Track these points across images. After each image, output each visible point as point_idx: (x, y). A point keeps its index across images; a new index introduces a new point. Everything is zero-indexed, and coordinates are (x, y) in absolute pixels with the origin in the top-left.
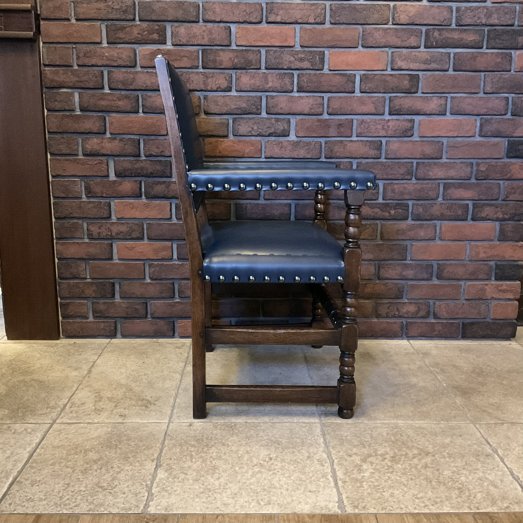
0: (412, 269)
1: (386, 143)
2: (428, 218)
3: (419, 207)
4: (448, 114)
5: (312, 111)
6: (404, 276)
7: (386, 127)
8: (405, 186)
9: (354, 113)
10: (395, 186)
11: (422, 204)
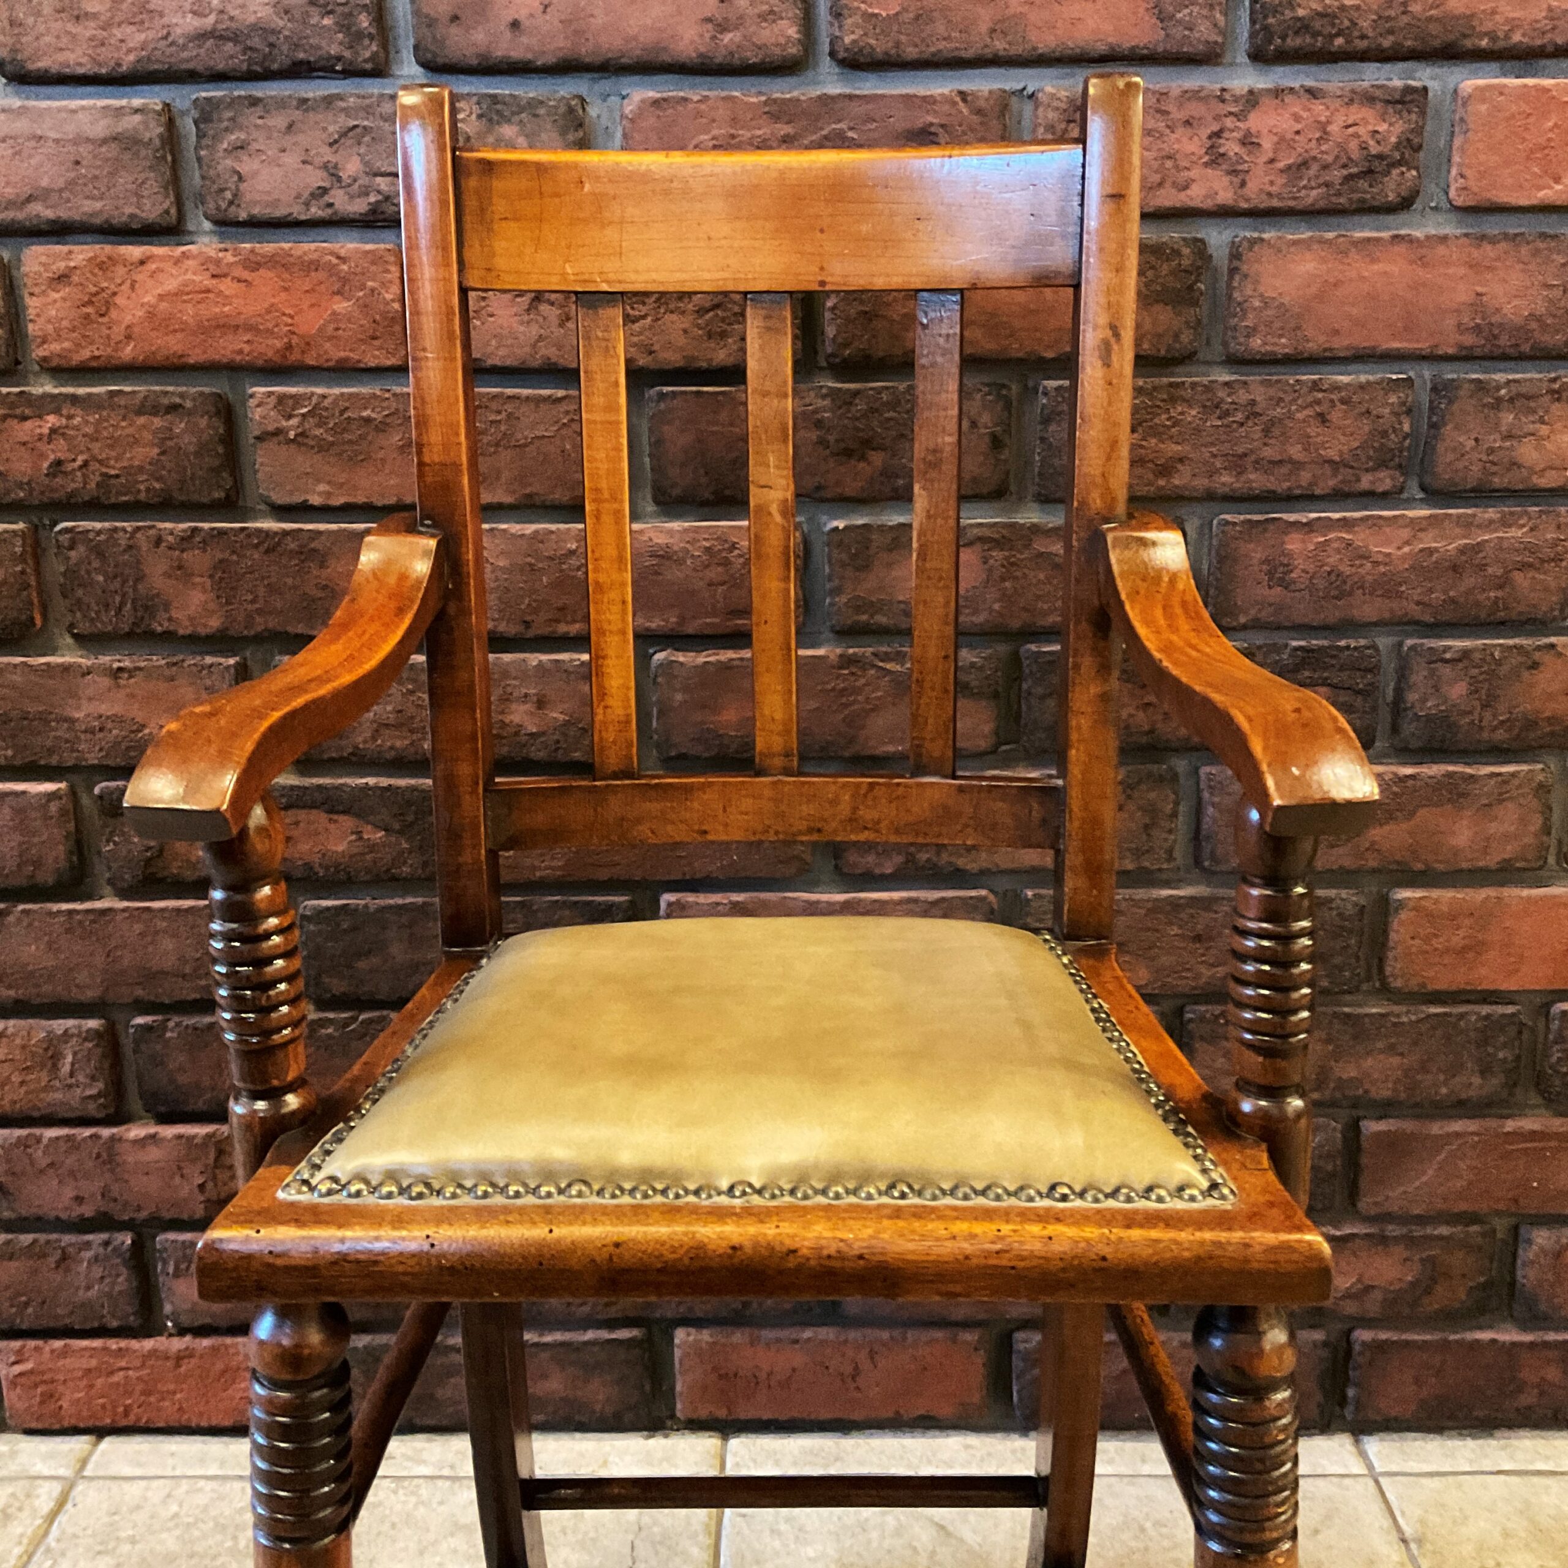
0: (1391, 1049)
1: (1235, 255)
2: (1500, 735)
3: (1446, 671)
5: (727, 38)
6: (1341, 1084)
7: (1231, 147)
8: (1360, 537)
9: (1016, 50)
10: (1294, 544)
11: (1466, 654)
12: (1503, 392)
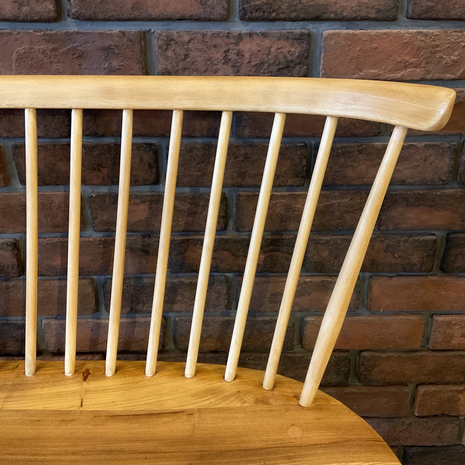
3: (321, 247)
4: (402, 18)
5: (25, 9)
7: (232, 56)
8: (288, 202)
9: (144, 15)
12: (340, 151)
